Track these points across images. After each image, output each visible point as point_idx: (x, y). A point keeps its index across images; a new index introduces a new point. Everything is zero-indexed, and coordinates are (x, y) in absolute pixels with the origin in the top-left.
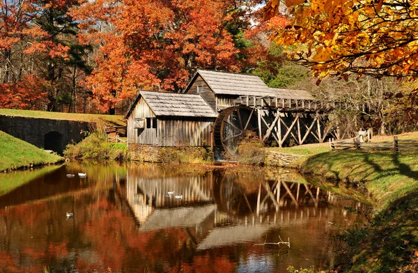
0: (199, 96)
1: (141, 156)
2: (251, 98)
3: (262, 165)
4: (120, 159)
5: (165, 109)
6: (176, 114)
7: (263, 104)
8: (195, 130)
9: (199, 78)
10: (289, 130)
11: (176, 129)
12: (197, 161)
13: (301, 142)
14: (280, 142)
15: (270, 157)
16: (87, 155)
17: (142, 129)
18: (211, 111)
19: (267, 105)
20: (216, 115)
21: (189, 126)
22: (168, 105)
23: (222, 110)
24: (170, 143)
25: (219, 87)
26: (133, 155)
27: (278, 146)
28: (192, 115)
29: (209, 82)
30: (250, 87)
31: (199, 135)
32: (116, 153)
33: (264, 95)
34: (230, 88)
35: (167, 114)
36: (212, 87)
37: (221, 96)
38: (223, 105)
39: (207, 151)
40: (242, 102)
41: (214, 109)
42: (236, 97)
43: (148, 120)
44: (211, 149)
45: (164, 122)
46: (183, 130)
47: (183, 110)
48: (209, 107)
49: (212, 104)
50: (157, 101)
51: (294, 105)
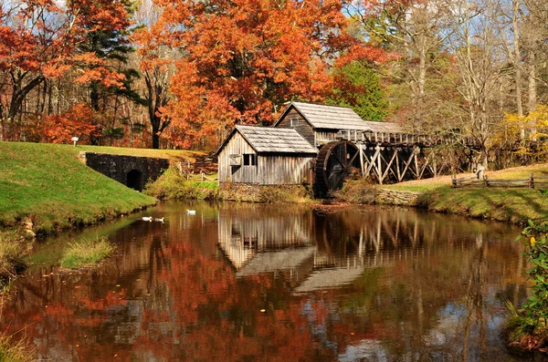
0: (294, 130)
1: (238, 196)
2: (352, 132)
3: (374, 203)
4: (210, 199)
5: (265, 144)
6: (278, 150)
7: (363, 139)
8: (295, 167)
9: (293, 111)
10: (389, 166)
11: (277, 166)
12: (303, 200)
13: (400, 179)
14: (381, 179)
15: (382, 195)
16: (171, 195)
17: (239, 166)
18: (309, 146)
19: (367, 140)
20: (315, 151)
21: (290, 163)
22: (267, 141)
23: (322, 146)
24: (271, 181)
25: (317, 120)
26: (226, 194)
27: (378, 182)
28: (292, 150)
29: (306, 116)
30: (345, 120)
31: (299, 172)
32: (204, 192)
33: (365, 129)
34: (327, 121)
35: (268, 150)
36: (311, 120)
37: (320, 130)
38: (322, 139)
39: (307, 188)
40: (343, 136)
41: (312, 144)
42: (335, 131)
43: (246, 157)
44: (310, 186)
45: (265, 159)
46: (283, 168)
47: (283, 145)
48: (306, 142)
49: (310, 139)
50: (255, 136)
51: (392, 139)
